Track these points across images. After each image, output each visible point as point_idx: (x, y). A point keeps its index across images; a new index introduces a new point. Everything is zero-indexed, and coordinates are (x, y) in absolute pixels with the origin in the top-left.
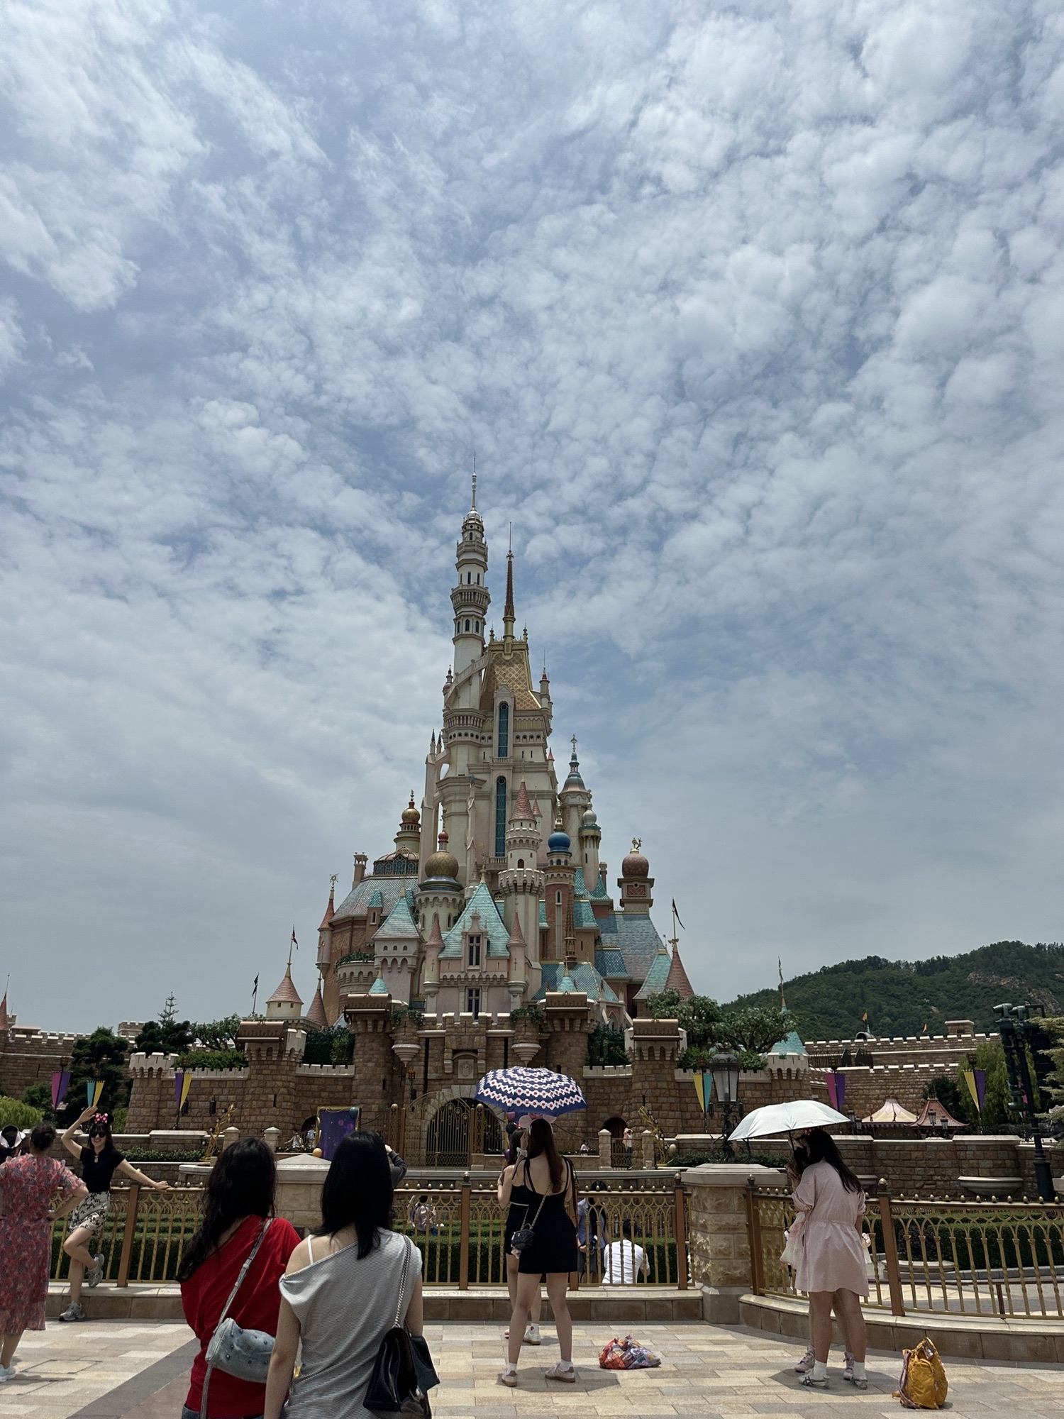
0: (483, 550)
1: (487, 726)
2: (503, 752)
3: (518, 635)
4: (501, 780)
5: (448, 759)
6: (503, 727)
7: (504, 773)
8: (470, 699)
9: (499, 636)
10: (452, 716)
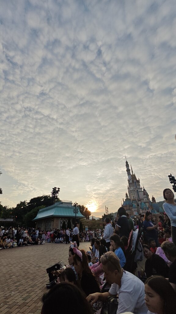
0: (128, 165)
1: (134, 184)
2: (136, 187)
3: (134, 174)
4: (137, 190)
5: (130, 188)
6: (136, 184)
7: (138, 189)
8: (131, 182)
9: (132, 174)
10: (129, 184)
